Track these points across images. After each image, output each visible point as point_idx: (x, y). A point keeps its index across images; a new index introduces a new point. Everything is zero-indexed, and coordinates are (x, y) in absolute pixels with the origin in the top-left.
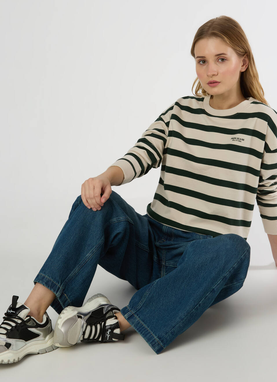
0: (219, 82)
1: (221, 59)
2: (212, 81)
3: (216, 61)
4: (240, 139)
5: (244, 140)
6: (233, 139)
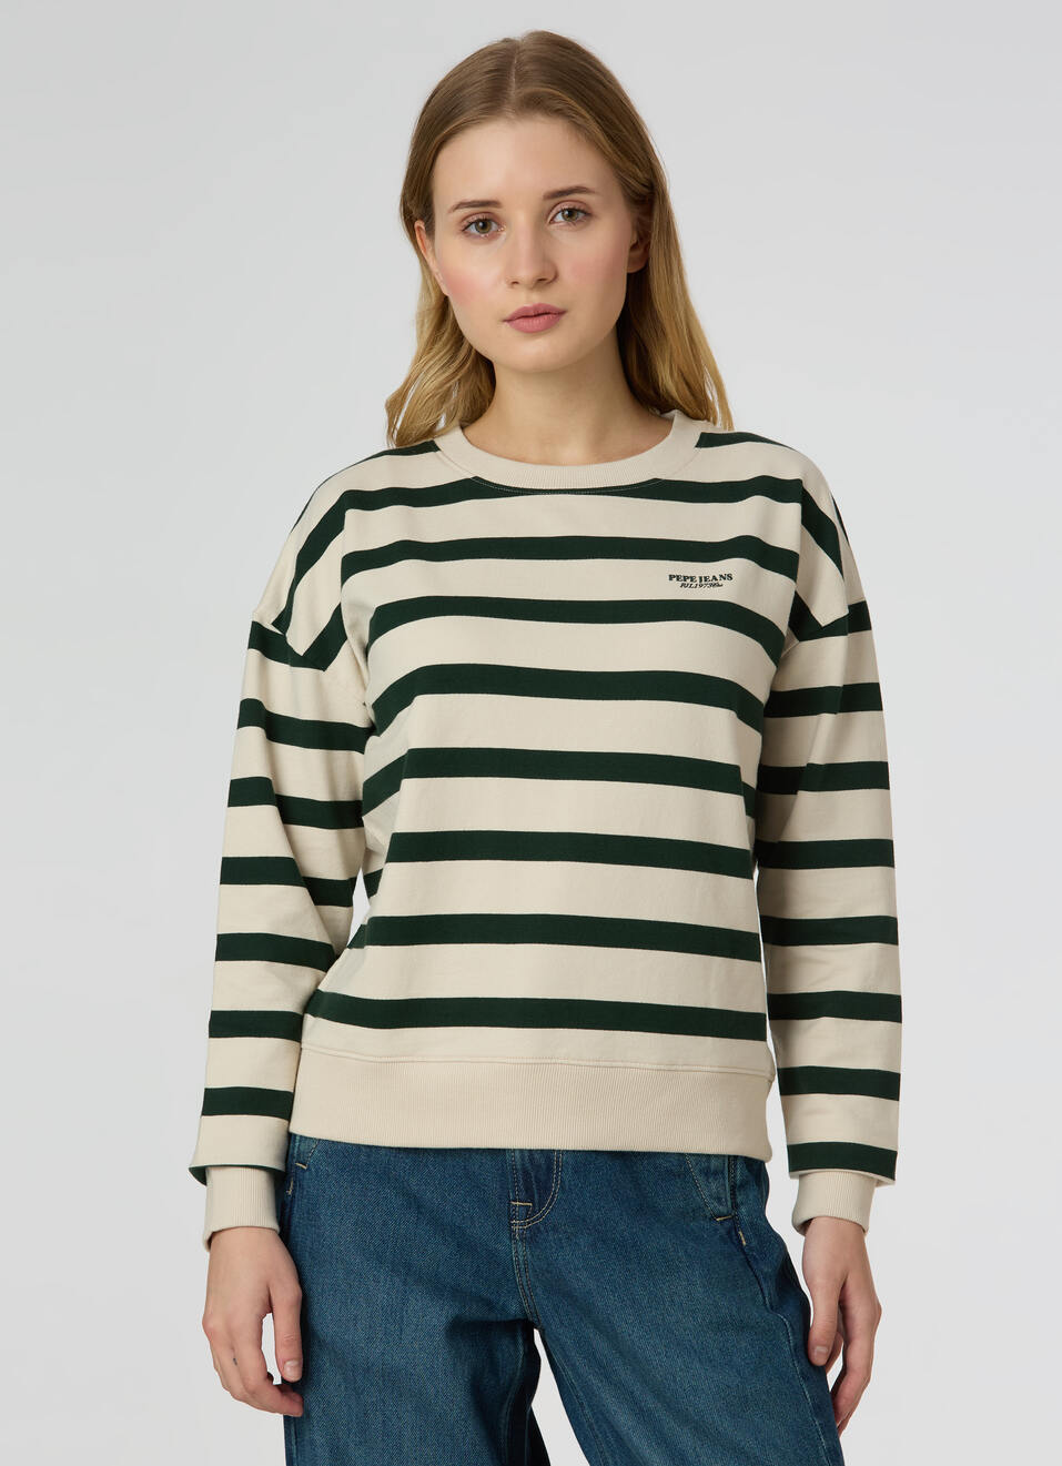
0: (561, 313)
1: (565, 211)
2: (531, 306)
3: (544, 219)
4: (714, 578)
5: (730, 577)
6: (678, 578)
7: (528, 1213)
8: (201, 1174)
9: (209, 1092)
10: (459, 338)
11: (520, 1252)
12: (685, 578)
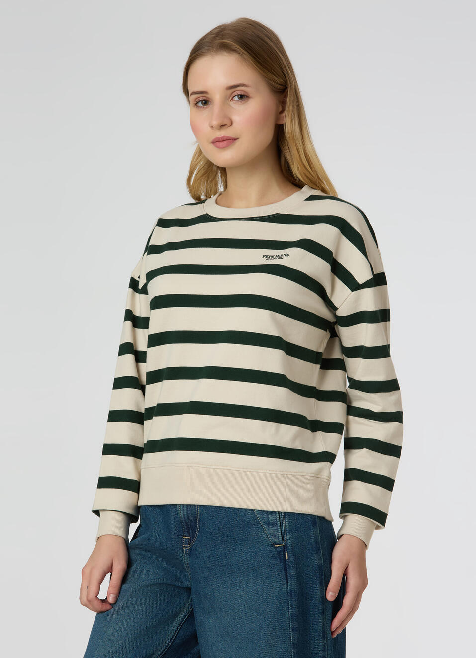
0: (236, 139)
1: (238, 95)
2: (220, 137)
3: (228, 98)
4: (282, 255)
5: (288, 255)
6: (267, 256)
7: (189, 542)
8: (97, 512)
9: (100, 479)
11: (186, 559)
12: (270, 256)
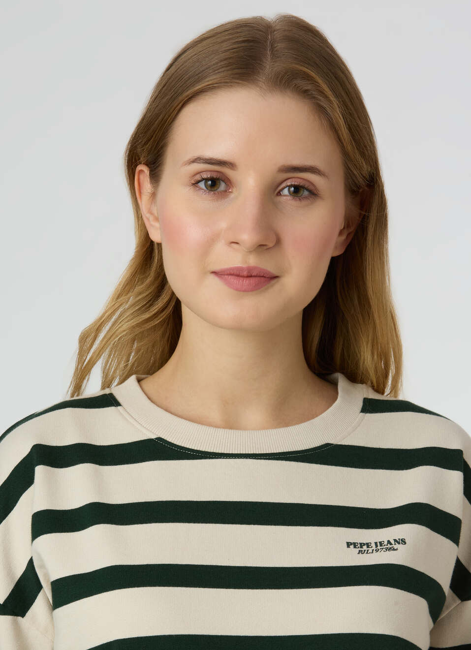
0: (274, 278)
3: (272, 191)
4: (389, 542)
5: (403, 542)
6: (355, 545)
10: (162, 282)
12: (362, 545)
